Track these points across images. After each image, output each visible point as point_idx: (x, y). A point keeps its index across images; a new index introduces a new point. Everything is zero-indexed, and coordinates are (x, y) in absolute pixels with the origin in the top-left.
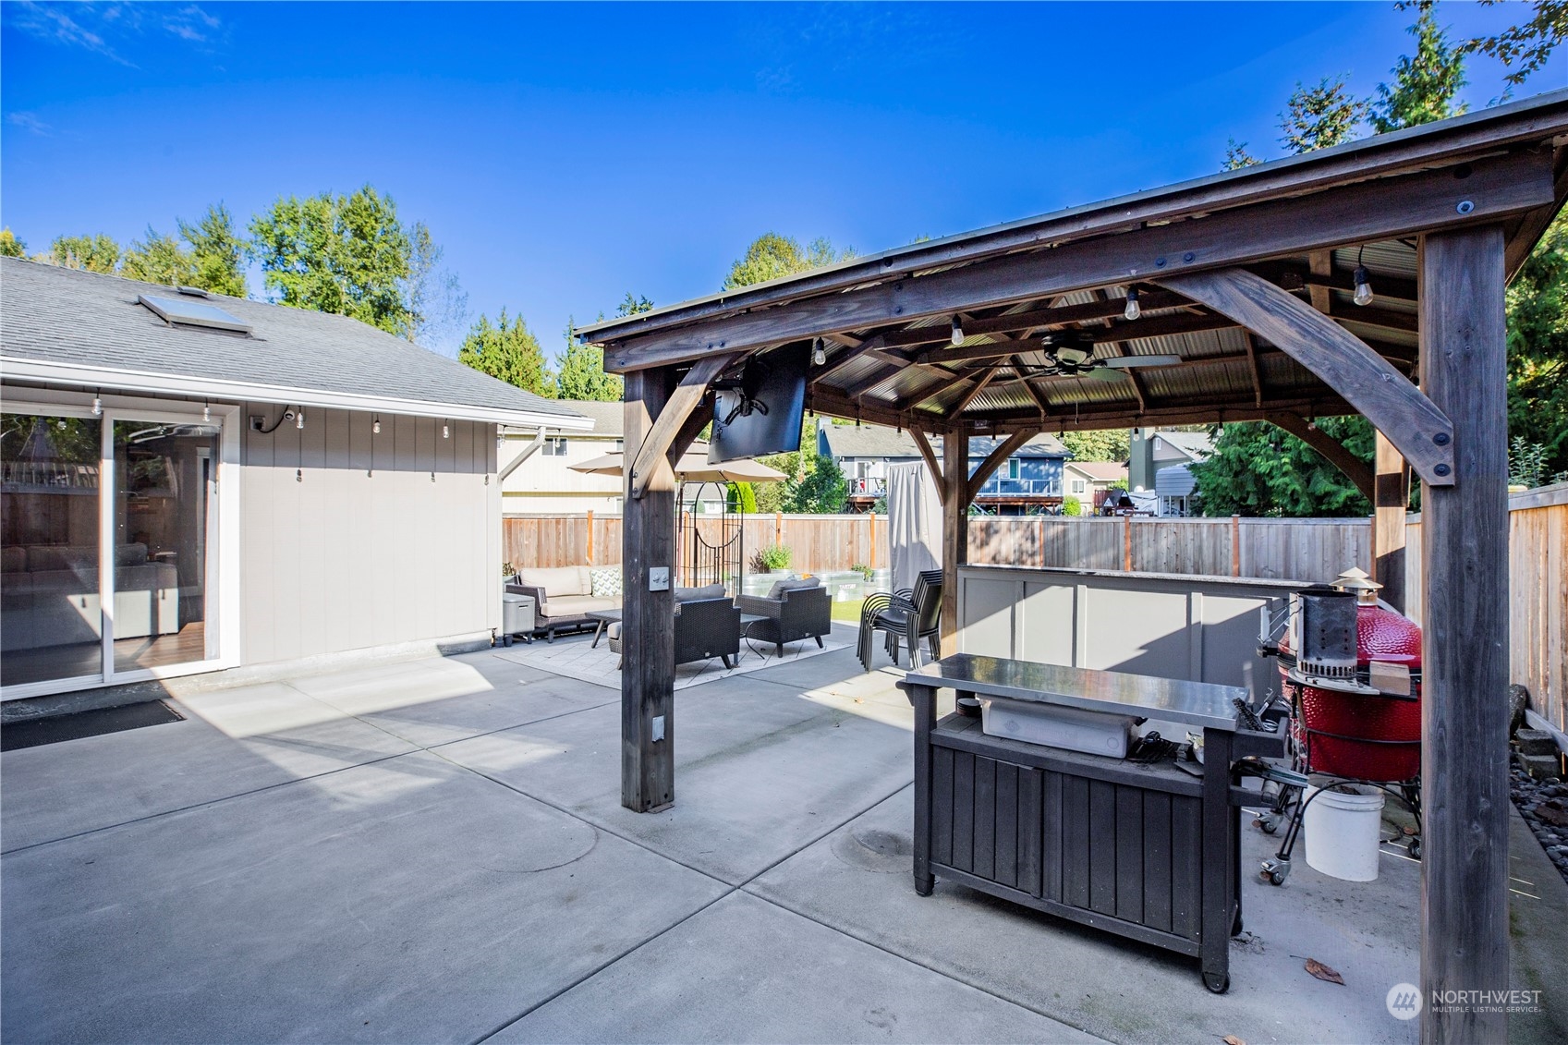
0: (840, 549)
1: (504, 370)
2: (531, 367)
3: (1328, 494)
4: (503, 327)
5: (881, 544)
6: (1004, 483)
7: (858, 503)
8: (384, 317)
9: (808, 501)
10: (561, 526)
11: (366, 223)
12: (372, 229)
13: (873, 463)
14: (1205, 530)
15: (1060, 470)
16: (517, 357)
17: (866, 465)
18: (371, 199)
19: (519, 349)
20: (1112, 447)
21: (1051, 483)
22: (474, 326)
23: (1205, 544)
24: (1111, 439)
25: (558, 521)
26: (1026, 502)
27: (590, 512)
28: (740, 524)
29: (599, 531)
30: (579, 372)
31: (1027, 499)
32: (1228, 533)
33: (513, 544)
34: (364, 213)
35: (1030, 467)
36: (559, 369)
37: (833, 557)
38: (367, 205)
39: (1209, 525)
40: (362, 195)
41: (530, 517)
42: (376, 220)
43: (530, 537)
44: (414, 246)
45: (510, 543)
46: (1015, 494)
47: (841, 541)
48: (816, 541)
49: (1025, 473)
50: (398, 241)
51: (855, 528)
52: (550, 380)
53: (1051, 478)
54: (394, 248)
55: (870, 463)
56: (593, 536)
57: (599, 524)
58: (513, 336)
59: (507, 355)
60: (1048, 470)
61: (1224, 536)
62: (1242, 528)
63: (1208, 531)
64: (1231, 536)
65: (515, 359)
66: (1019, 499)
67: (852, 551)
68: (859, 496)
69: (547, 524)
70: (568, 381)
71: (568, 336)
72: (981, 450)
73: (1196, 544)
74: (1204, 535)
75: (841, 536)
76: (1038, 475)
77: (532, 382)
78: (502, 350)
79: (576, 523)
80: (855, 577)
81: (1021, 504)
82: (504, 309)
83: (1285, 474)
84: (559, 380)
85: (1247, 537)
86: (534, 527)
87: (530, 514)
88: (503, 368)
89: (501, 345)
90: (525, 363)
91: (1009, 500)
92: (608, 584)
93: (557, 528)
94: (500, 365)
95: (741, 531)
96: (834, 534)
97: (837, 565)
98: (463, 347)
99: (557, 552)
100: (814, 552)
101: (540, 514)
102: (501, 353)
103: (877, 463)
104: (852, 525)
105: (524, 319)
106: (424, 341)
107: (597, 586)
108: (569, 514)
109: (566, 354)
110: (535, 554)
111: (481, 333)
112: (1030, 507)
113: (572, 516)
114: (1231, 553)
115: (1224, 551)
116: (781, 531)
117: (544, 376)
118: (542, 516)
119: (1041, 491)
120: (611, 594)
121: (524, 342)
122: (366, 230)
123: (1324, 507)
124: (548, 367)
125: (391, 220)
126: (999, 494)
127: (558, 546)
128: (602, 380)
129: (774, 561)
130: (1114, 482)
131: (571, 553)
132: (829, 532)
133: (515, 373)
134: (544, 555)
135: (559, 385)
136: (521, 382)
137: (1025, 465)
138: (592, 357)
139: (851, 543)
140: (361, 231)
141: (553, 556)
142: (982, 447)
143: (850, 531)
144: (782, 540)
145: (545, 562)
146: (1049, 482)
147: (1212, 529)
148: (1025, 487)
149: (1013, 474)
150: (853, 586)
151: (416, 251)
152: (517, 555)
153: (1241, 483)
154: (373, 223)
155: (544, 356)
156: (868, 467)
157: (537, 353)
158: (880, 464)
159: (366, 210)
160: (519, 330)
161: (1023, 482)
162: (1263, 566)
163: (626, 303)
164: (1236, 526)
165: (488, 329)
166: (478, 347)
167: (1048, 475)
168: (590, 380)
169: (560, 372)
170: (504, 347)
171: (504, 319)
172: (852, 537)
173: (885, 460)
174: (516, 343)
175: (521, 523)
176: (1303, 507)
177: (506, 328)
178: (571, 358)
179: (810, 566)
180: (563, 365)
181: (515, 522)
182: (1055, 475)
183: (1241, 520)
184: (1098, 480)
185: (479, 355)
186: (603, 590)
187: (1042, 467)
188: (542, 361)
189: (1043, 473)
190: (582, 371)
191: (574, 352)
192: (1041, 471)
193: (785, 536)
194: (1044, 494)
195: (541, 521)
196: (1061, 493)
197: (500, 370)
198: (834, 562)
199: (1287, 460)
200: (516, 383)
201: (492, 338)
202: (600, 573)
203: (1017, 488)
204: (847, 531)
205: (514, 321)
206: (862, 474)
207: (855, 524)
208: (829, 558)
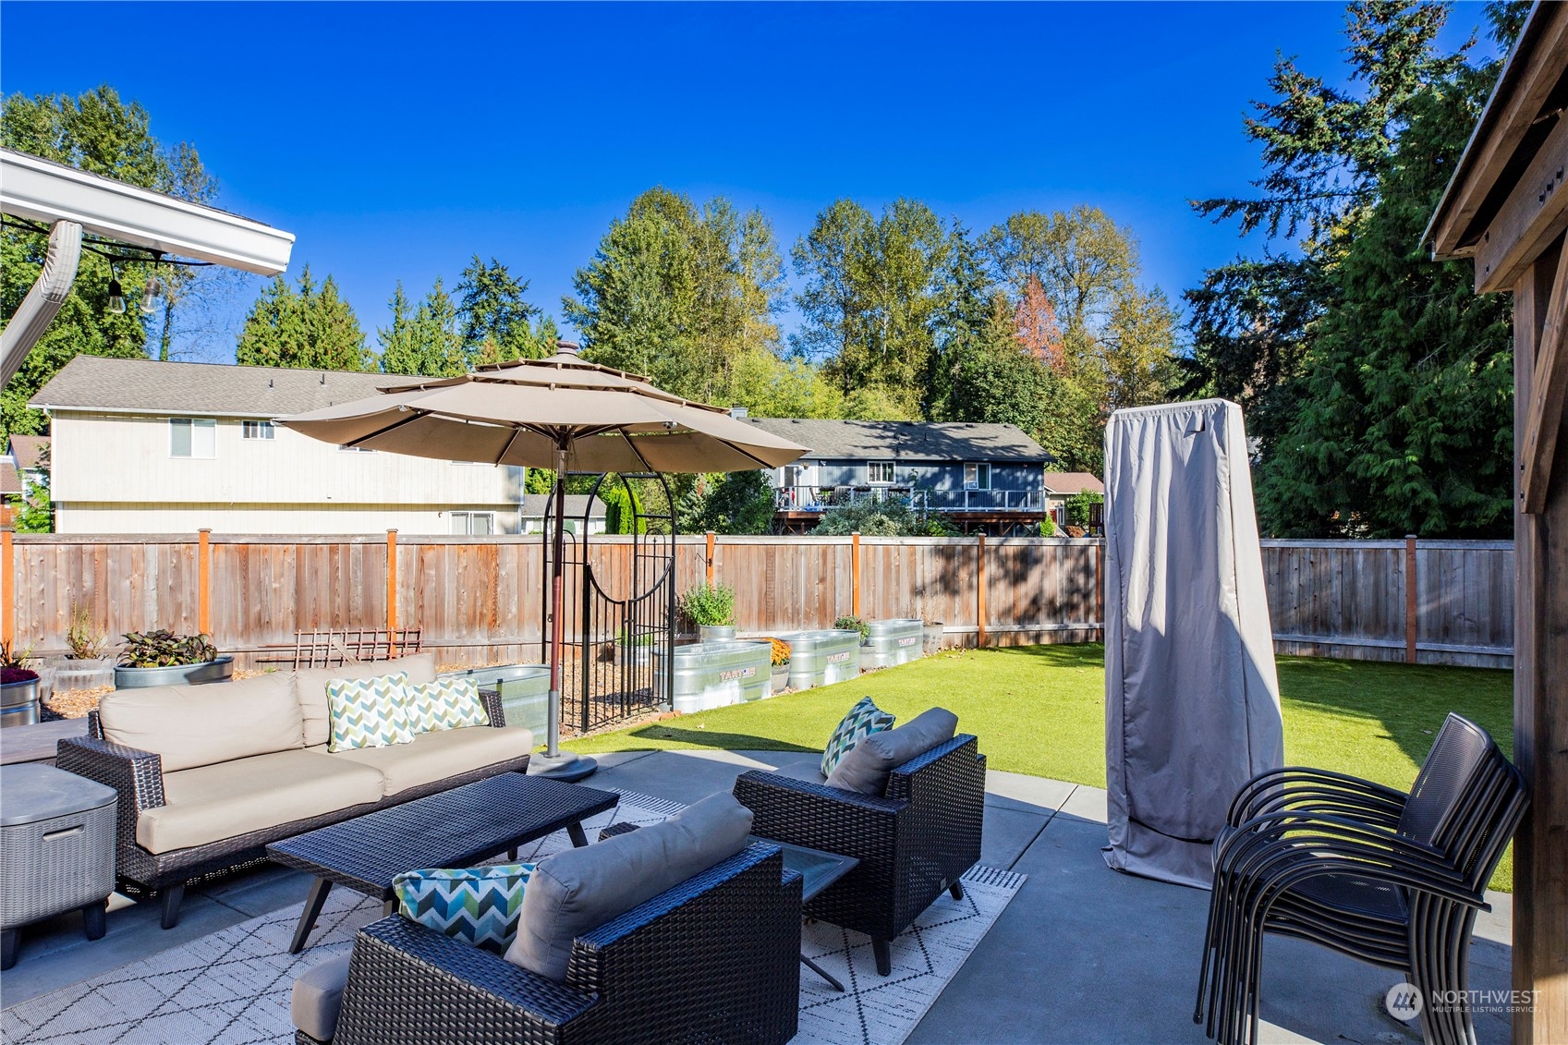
0: (806, 589)
1: (307, 347)
2: (343, 344)
3: (1472, 506)
4: (305, 291)
5: (868, 581)
6: (972, 495)
7: (788, 519)
8: (131, 267)
9: (721, 517)
10: (339, 557)
11: (103, 137)
12: (112, 146)
13: (805, 468)
14: (1360, 558)
15: (1040, 477)
16: (324, 330)
17: (795, 469)
18: (110, 105)
19: (328, 320)
20: (1065, 455)
21: (1029, 495)
22: (265, 289)
23: (1361, 583)
24: (1063, 446)
25: (333, 548)
26: (999, 519)
27: (393, 532)
28: (669, 554)
29: (408, 565)
30: (409, 352)
31: (1002, 515)
32: (1397, 562)
33: (252, 588)
34: (100, 124)
35: (1004, 473)
36: (382, 348)
37: (795, 603)
38: (104, 113)
39: (1367, 552)
40: (97, 98)
41: (282, 542)
42: (118, 135)
43: (282, 575)
44: (176, 175)
45: (246, 587)
46: (987, 509)
47: (808, 578)
48: (768, 578)
49: (998, 482)
50: (151, 165)
51: (830, 557)
52: (370, 361)
53: (1029, 488)
54: (145, 174)
55: (801, 468)
56: (398, 573)
57: (407, 553)
58: (318, 303)
59: (312, 328)
60: (1025, 478)
61: (1390, 569)
62: (1421, 556)
63: (1365, 560)
64: (1403, 567)
65: (321, 333)
66: (991, 514)
67: (824, 593)
68: (792, 512)
69: (315, 554)
70: (393, 363)
71: (395, 306)
72: (943, 451)
73: (1347, 579)
74: (1360, 566)
75: (808, 569)
76: (1013, 484)
77: (345, 364)
78: (303, 320)
79: (365, 552)
80: (850, 640)
81: (994, 521)
82: (307, 266)
83: (1409, 478)
84: (383, 363)
85: (1430, 569)
86: (290, 559)
87: (282, 536)
88: (306, 343)
89: (303, 313)
90: (335, 339)
91: (980, 516)
92: (372, 719)
93: (331, 560)
94: (301, 339)
95: (671, 570)
96: (796, 567)
97: (801, 616)
98: (250, 316)
99: (332, 602)
100: (766, 596)
101: (300, 536)
102: (303, 325)
103: (810, 468)
104: (824, 554)
105: (334, 283)
106: (190, 304)
107: (342, 724)
108: (353, 536)
109: (391, 329)
110: (292, 606)
111: (276, 299)
112: (1006, 525)
113: (359, 540)
114: (1403, 593)
115: (1392, 590)
116: (715, 563)
117: (362, 356)
118: (305, 540)
119: (1017, 505)
120: (381, 744)
121: (335, 311)
122: (103, 146)
123: (1463, 524)
124: (366, 345)
125: (141, 136)
126: (966, 508)
127: (333, 591)
128: (440, 364)
129: (703, 610)
130: (1074, 496)
131: (358, 601)
132: (789, 564)
133: (322, 351)
134: (309, 606)
135: (383, 369)
136: (330, 362)
137: (998, 471)
138: (426, 333)
139: (822, 580)
140: (95, 148)
141: (325, 608)
142: (944, 448)
143: (821, 561)
144: (716, 578)
145: (310, 618)
146: (1026, 495)
147: (1372, 558)
148: (998, 498)
149: (983, 483)
150: (846, 656)
151: (180, 183)
152: (258, 608)
153: (1328, 492)
154: (113, 137)
155: (361, 330)
156: (798, 473)
157: (353, 326)
158: (814, 469)
159: (103, 119)
160: (328, 296)
161: (996, 493)
162: (1456, 613)
163: (472, 267)
164: (1411, 553)
165: (285, 294)
166: (271, 317)
167: (1026, 483)
168: (423, 363)
169: (384, 352)
170: (306, 317)
171: (307, 281)
172: (825, 571)
173: (820, 465)
174: (323, 311)
175: (266, 550)
176: (1435, 525)
177: (310, 292)
178: (399, 335)
179: (759, 619)
180: (388, 343)
181: (255, 550)
182: (1035, 484)
183: (1419, 544)
184: (1055, 493)
185: (274, 328)
186: (358, 734)
187: (1019, 474)
188: (359, 338)
189: (1020, 481)
190: (413, 351)
191: (403, 327)
192: (1017, 478)
193: (721, 570)
194: (1021, 508)
195: (303, 547)
196: (1043, 506)
197: (300, 346)
198: (796, 612)
199: (1415, 459)
200: (323, 364)
201: (290, 305)
202: (352, 688)
203: (988, 500)
204: (816, 561)
205: (320, 283)
206: (789, 482)
207: (830, 551)
208: (788, 604)
